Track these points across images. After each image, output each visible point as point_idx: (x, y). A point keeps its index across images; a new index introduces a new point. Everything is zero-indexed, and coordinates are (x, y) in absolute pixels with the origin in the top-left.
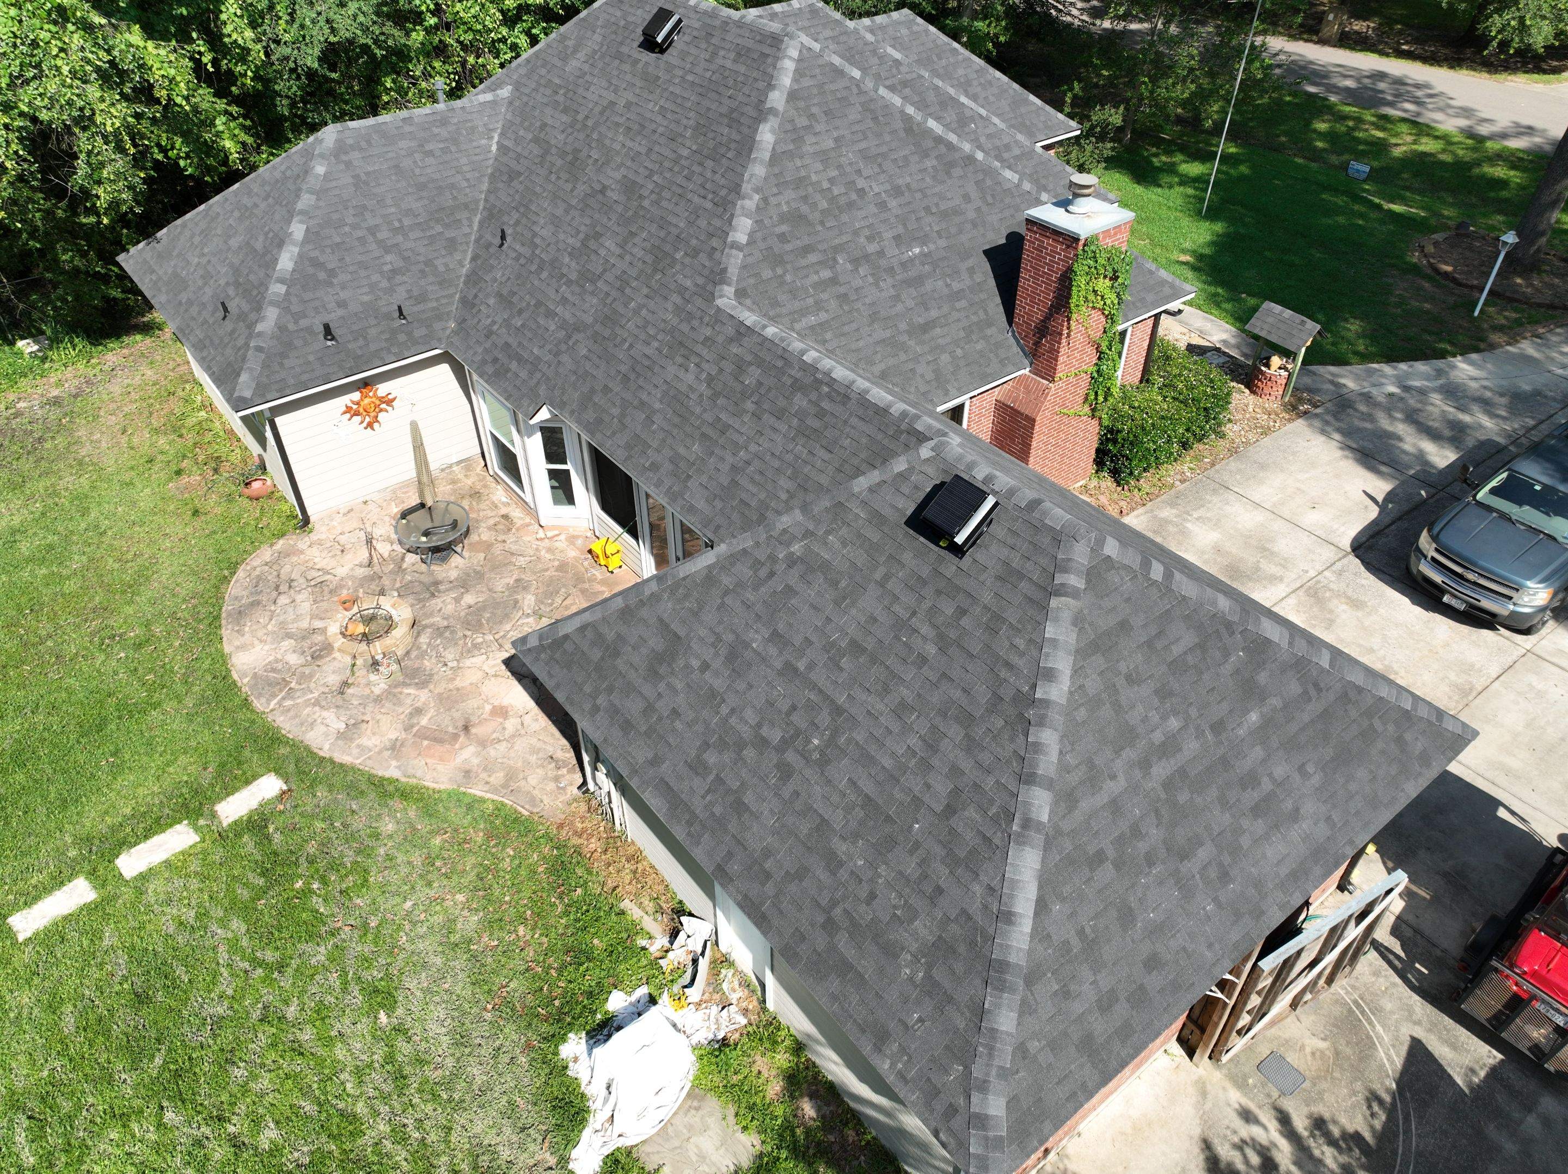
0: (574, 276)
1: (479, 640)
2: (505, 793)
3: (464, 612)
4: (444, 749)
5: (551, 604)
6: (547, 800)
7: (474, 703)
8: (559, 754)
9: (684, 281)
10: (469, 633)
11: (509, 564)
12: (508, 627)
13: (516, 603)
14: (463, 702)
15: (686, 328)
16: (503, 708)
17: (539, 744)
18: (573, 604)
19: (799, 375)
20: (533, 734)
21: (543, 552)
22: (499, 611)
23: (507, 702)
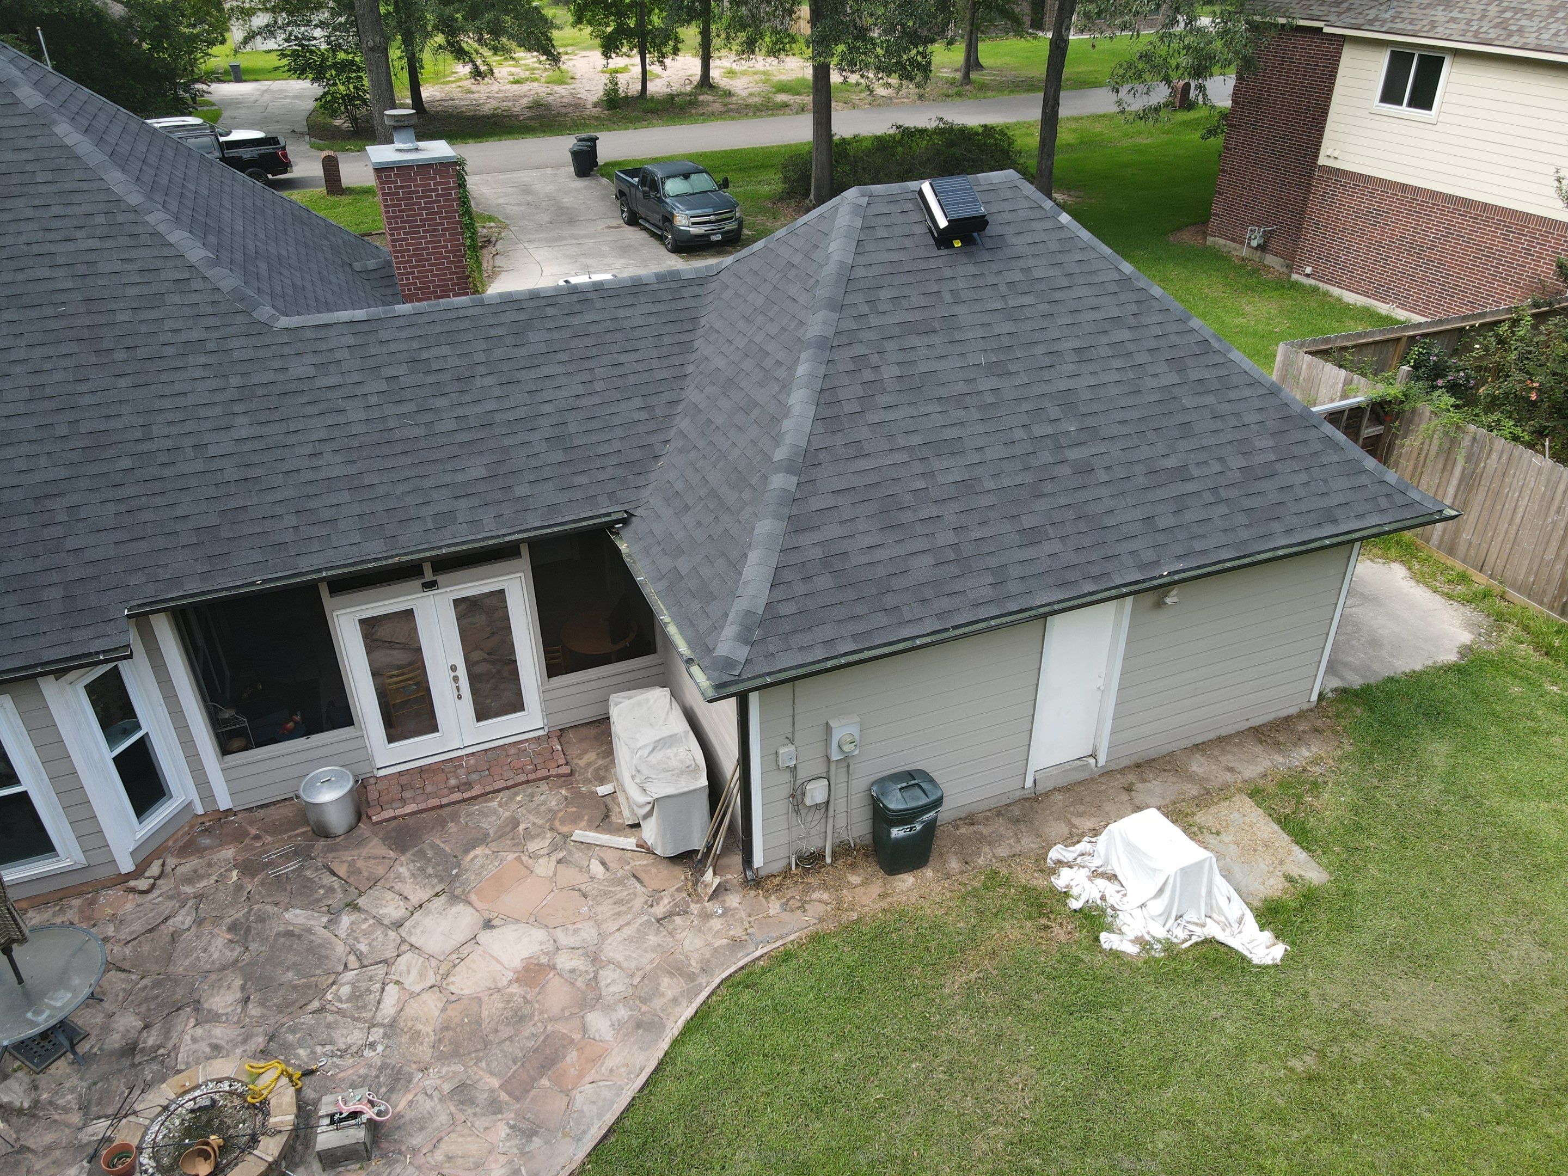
1: (345, 990)
2: (702, 980)
3: (254, 1010)
4: (572, 1056)
5: (331, 890)
6: (737, 932)
7: (492, 1008)
8: (660, 910)
9: (183, 337)
10: (316, 1004)
11: (174, 937)
12: (340, 949)
13: (289, 934)
14: (479, 1022)
15: (270, 376)
16: (527, 969)
17: (627, 931)
18: (352, 864)
19: (505, 318)
20: (602, 936)
21: (188, 889)
22: (291, 958)
23: (517, 963)
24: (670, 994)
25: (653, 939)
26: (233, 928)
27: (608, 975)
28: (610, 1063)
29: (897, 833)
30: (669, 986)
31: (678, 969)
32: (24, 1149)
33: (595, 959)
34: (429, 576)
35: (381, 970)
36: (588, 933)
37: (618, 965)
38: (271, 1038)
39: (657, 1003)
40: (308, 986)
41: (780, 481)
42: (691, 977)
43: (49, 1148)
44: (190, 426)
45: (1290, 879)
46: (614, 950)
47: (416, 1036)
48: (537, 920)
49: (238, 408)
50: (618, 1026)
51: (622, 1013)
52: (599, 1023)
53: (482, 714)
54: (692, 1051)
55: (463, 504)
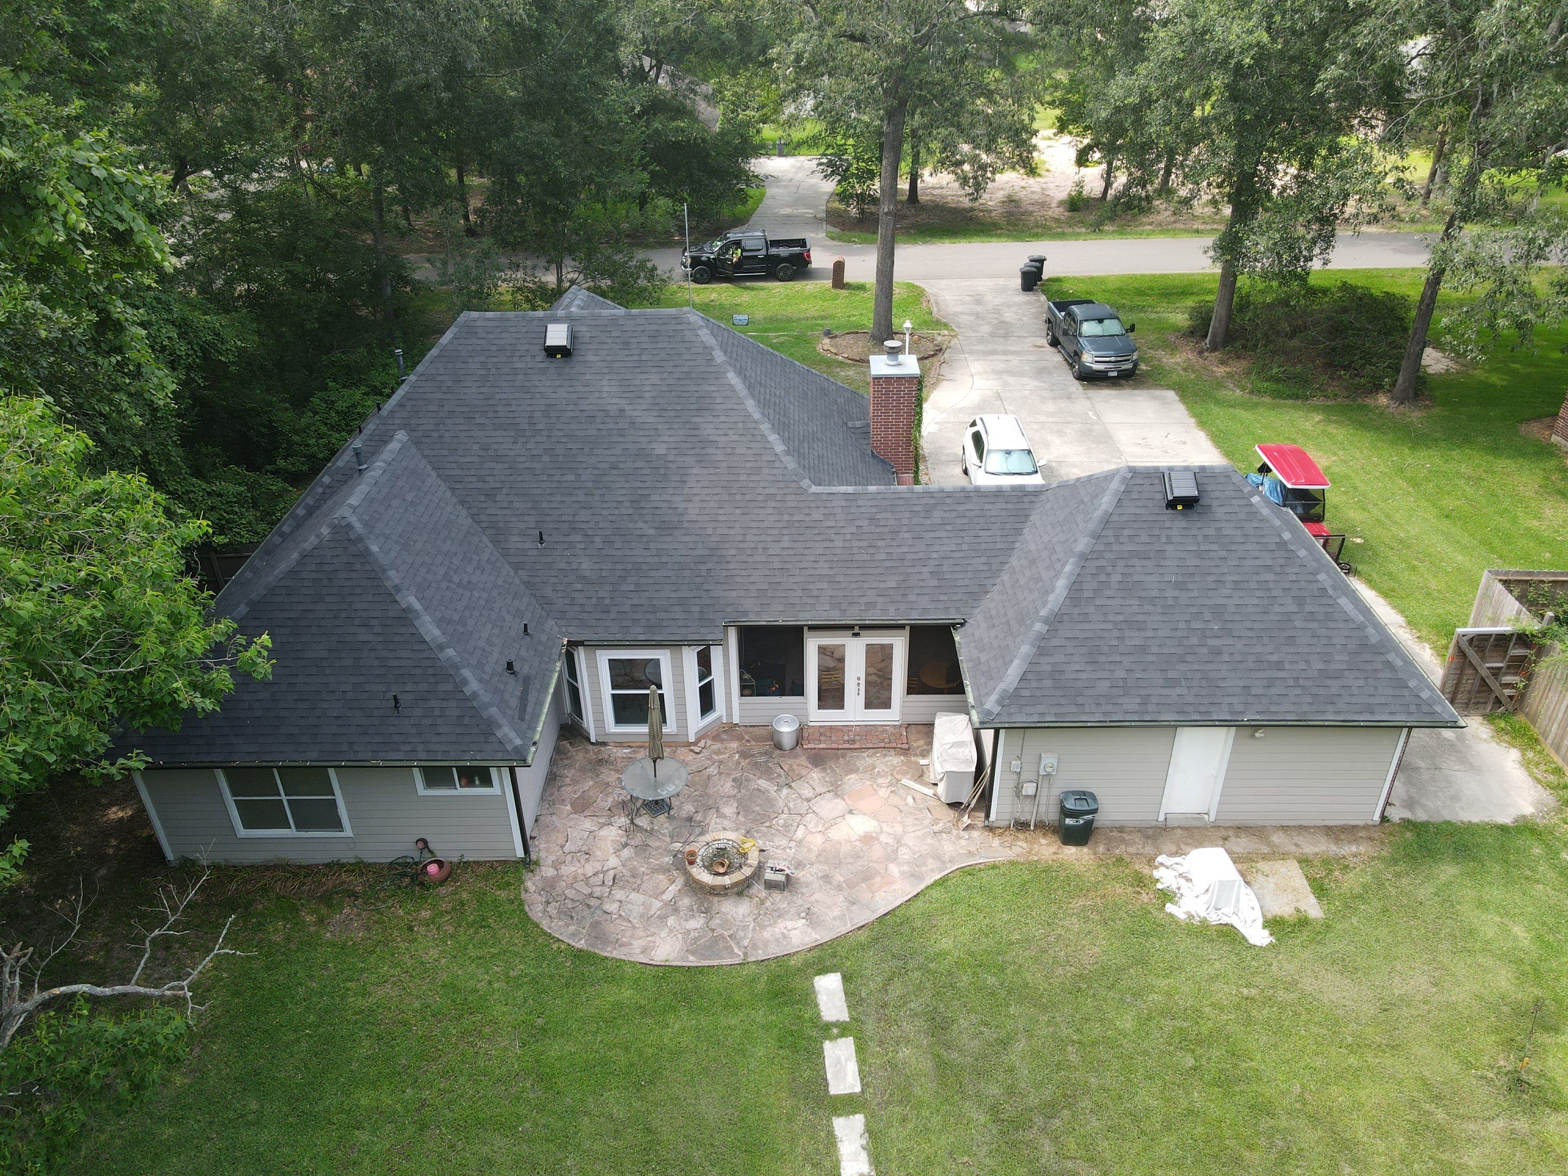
0: (652, 532)
1: (781, 822)
2: (948, 865)
3: (741, 818)
4: (878, 879)
5: (780, 775)
6: (973, 849)
7: (845, 848)
8: (936, 828)
9: (767, 491)
10: (768, 824)
11: (709, 777)
12: (781, 803)
13: (759, 790)
14: (839, 853)
15: (801, 517)
16: (865, 836)
17: (918, 833)
18: (791, 766)
19: (923, 501)
20: (905, 832)
21: (715, 757)
22: (759, 801)
23: (861, 832)
24: (930, 866)
25: (929, 840)
26: (734, 780)
27: (903, 850)
28: (894, 887)
29: (1069, 821)
30: (932, 864)
31: (938, 857)
32: (647, 845)
33: (899, 841)
34: (857, 630)
35: (799, 818)
36: (898, 829)
37: (909, 847)
38: (749, 831)
39: (924, 869)
40: (765, 815)
41: (1039, 627)
42: (944, 863)
43: (657, 848)
44: (763, 538)
45: (1298, 910)
46: (909, 840)
47: (810, 850)
48: (874, 816)
49: (785, 532)
50: (903, 873)
51: (906, 868)
52: (894, 869)
53: (868, 705)
54: (935, 893)
55: (881, 599)
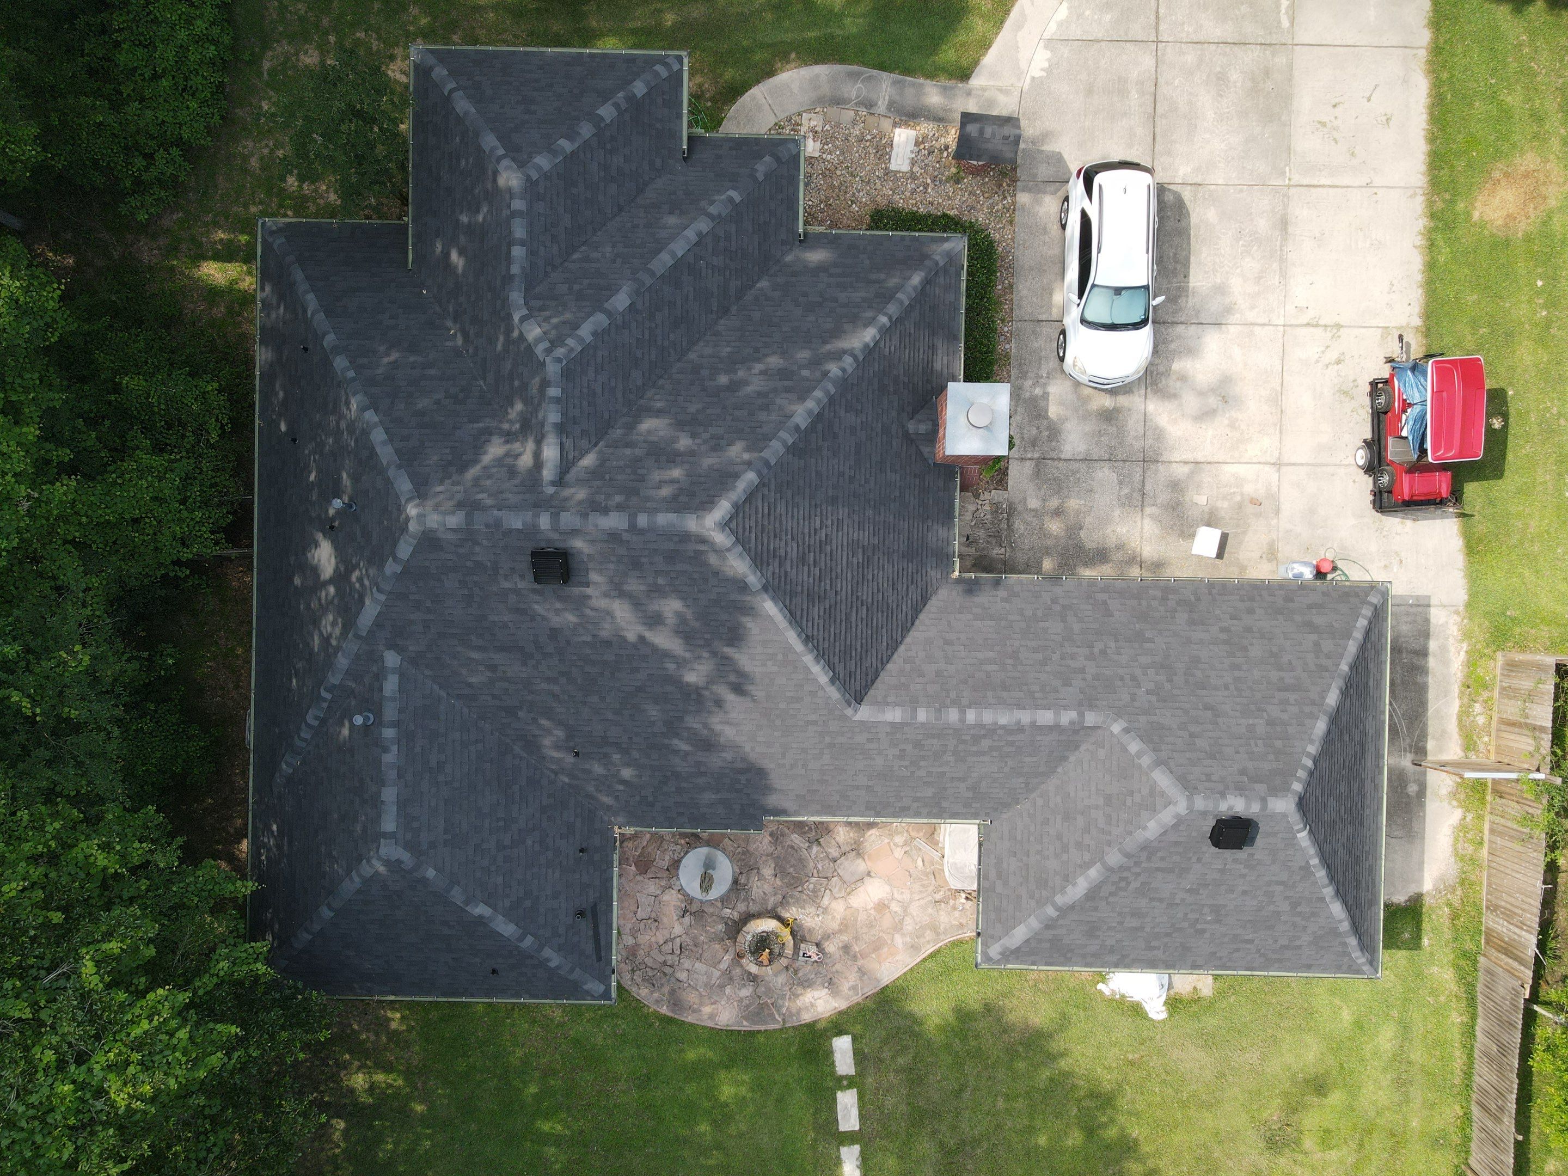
2: (942, 937)
9: (808, 718)
10: (800, 889)
12: (812, 865)
13: (792, 847)
14: (856, 920)
15: (844, 740)
16: (878, 904)
17: (922, 902)
23: (876, 900)
24: (928, 938)
25: (930, 910)
27: (908, 920)
28: (897, 958)
30: (929, 935)
31: (934, 928)
38: (784, 898)
40: (798, 878)
44: (803, 756)
45: (1195, 988)
46: (914, 909)
47: (834, 918)
48: (889, 881)
49: (826, 752)
